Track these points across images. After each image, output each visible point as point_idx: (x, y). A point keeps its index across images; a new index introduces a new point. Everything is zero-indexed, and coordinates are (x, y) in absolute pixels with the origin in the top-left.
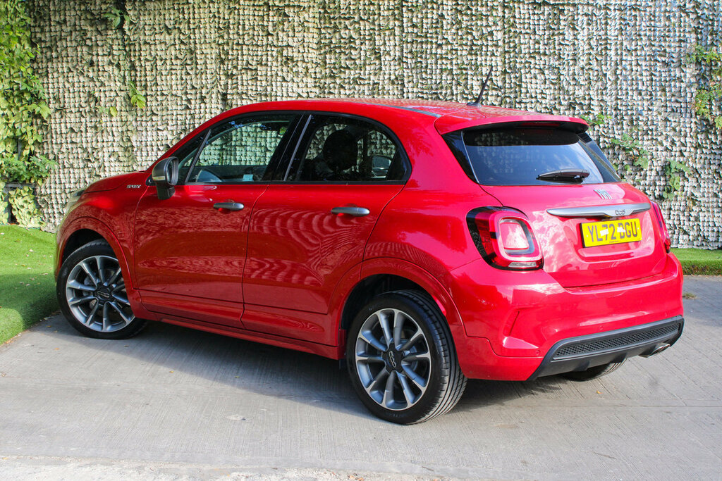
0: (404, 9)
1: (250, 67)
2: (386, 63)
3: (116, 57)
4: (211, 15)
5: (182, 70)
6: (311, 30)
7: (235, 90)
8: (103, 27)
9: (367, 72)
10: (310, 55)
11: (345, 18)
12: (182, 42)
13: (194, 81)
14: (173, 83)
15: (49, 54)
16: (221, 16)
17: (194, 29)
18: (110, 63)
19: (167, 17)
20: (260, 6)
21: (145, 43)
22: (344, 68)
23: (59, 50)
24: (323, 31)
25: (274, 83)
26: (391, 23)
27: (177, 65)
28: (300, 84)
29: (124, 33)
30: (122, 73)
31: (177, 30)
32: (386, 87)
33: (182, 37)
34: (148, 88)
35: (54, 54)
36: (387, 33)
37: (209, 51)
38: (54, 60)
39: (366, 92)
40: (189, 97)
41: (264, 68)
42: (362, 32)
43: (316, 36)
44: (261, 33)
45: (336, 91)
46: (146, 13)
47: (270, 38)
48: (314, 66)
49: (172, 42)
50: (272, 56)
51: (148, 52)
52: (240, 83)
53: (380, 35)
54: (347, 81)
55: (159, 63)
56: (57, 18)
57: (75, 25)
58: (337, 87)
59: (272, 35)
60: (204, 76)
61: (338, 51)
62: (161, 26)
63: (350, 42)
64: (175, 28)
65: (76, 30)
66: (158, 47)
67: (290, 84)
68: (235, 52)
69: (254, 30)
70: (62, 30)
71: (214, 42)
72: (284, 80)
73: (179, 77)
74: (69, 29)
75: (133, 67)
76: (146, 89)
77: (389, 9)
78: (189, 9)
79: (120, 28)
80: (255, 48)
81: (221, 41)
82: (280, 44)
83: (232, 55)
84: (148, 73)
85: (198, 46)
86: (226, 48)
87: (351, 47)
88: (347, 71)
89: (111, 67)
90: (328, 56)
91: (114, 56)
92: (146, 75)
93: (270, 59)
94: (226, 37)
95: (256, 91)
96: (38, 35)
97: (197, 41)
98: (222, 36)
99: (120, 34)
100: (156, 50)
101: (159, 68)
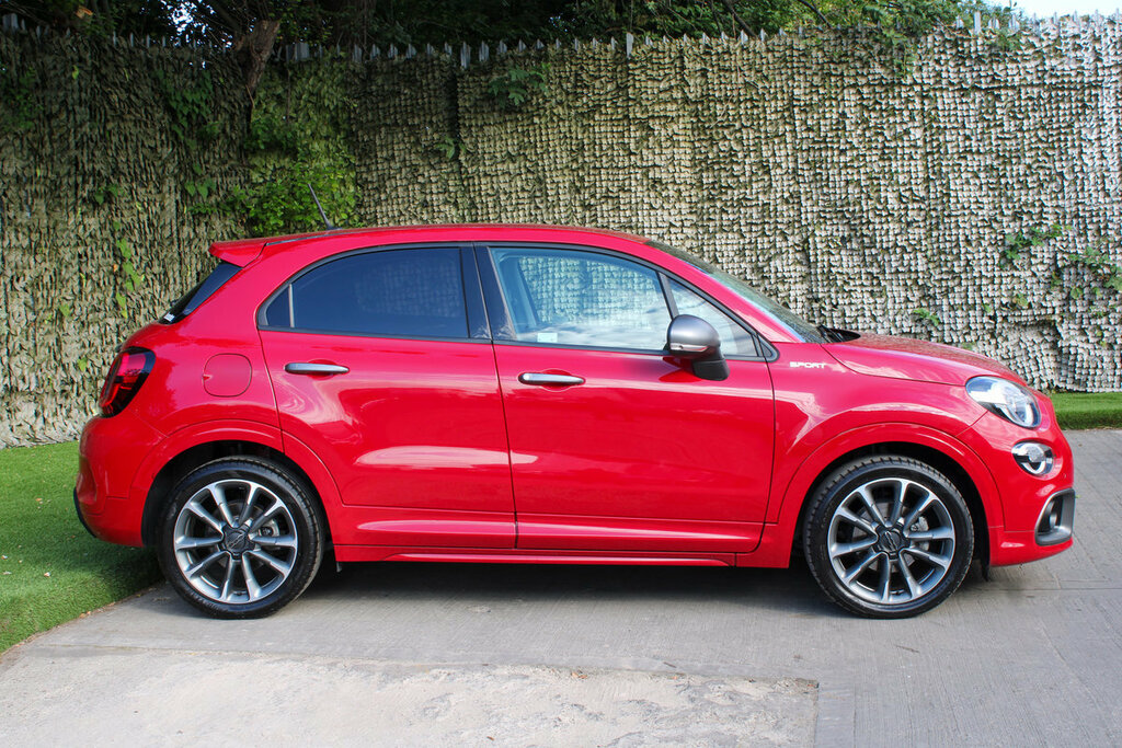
0: (796, 110)
1: (611, 194)
2: (777, 177)
3: (452, 194)
4: (562, 136)
5: (530, 203)
6: (682, 144)
7: (594, 224)
8: (437, 159)
9: (754, 191)
10: (682, 175)
11: (722, 126)
12: (529, 171)
13: (545, 217)
15: (377, 196)
16: (574, 135)
17: (542, 154)
18: (446, 202)
19: (509, 142)
20: (619, 120)
21: (486, 175)
22: (725, 187)
23: (388, 190)
24: (697, 144)
25: (639, 212)
26: (781, 128)
27: (524, 198)
28: (672, 212)
29: (461, 165)
30: (461, 212)
31: (522, 158)
32: (779, 208)
33: (528, 164)
35: (383, 197)
36: (776, 140)
37: (560, 179)
38: (384, 203)
39: (755, 216)
41: (628, 194)
42: (745, 143)
43: (688, 151)
44: (621, 153)
45: (717, 217)
46: (485, 139)
47: (633, 158)
48: (688, 187)
49: (518, 171)
50: (636, 179)
51: (489, 186)
52: (599, 214)
53: (767, 144)
54: (729, 204)
55: (503, 197)
56: (385, 154)
57: (405, 160)
58: (718, 211)
59: (635, 154)
60: (556, 210)
61: (716, 167)
62: (503, 154)
63: (731, 155)
64: (519, 155)
65: (406, 166)
66: (501, 179)
67: (659, 212)
68: (592, 178)
69: (614, 150)
70: (391, 167)
71: (567, 167)
72: (652, 208)
73: (527, 213)
74: (398, 165)
75: (473, 205)
77: (776, 112)
78: (535, 130)
79: (456, 158)
80: (615, 172)
81: (575, 166)
82: (644, 164)
83: (589, 182)
84: (491, 210)
85: (548, 174)
86: (581, 173)
87: (732, 162)
88: (729, 192)
89: (447, 207)
90: (704, 175)
91: (450, 193)
92: (488, 213)
93: (633, 183)
94: (580, 160)
95: (620, 222)
96: (364, 176)
97: (546, 168)
98: (575, 160)
99: (455, 167)
100: (499, 182)
101: (502, 203)
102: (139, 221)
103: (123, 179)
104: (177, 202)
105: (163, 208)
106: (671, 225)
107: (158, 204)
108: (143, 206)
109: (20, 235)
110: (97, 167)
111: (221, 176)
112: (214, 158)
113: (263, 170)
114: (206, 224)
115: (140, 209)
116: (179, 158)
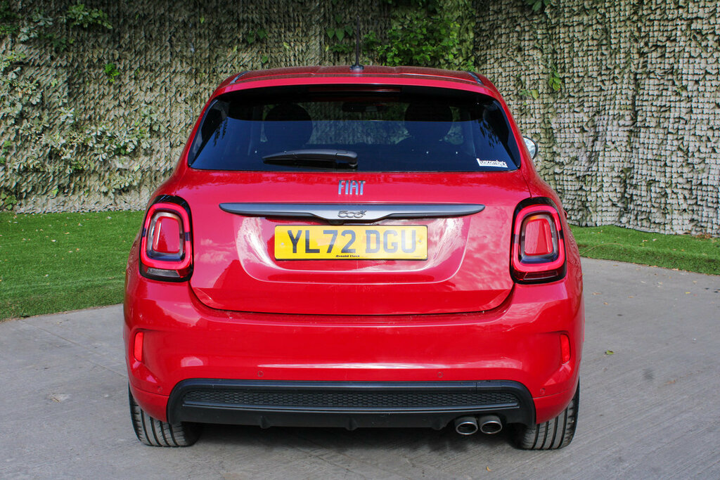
1: (659, 43)
3: (540, 41)
5: (598, 50)
7: (644, 69)
8: (530, 12)
12: (598, 23)
13: (608, 62)
14: (590, 64)
15: (488, 41)
17: (609, 7)
18: (534, 48)
21: (564, 25)
23: (496, 37)
25: (681, 60)
27: (593, 45)
28: (709, 60)
29: (546, 17)
30: (545, 56)
31: (595, 11)
33: (598, 17)
34: (567, 71)
35: (492, 42)
37: (623, 29)
38: (492, 47)
40: (604, 77)
41: (673, 44)
44: (672, 6)
47: (681, 11)
49: (590, 23)
50: (681, 29)
51: (566, 34)
52: (649, 61)
55: (576, 44)
56: (495, 8)
57: (508, 13)
59: (683, 7)
60: (618, 56)
62: (580, 7)
64: (592, 8)
65: (508, 18)
66: (576, 29)
67: (697, 60)
68: (647, 29)
69: (666, 4)
70: (498, 19)
71: (629, 19)
72: (691, 57)
73: (595, 58)
74: (504, 17)
75: (554, 52)
76: (565, 71)
79: (543, 11)
80: (666, 23)
81: (635, 18)
82: (689, 16)
83: (645, 32)
84: (566, 55)
85: (613, 25)
86: (640, 24)
89: (535, 51)
91: (538, 40)
92: (564, 58)
93: (679, 33)
94: (640, 14)
95: (664, 69)
96: (482, 25)
97: (612, 20)
98: (635, 13)
99: (543, 19)
100: (574, 31)
101: (576, 49)
102: (286, 56)
103: (274, 26)
104: (320, 43)
105: (308, 48)
106: (707, 73)
107: (304, 44)
108: (290, 45)
109: (184, 64)
110: (250, 16)
111: (364, 24)
112: (358, 10)
113: (402, 20)
114: (346, 59)
115: (288, 47)
116: (325, 10)
